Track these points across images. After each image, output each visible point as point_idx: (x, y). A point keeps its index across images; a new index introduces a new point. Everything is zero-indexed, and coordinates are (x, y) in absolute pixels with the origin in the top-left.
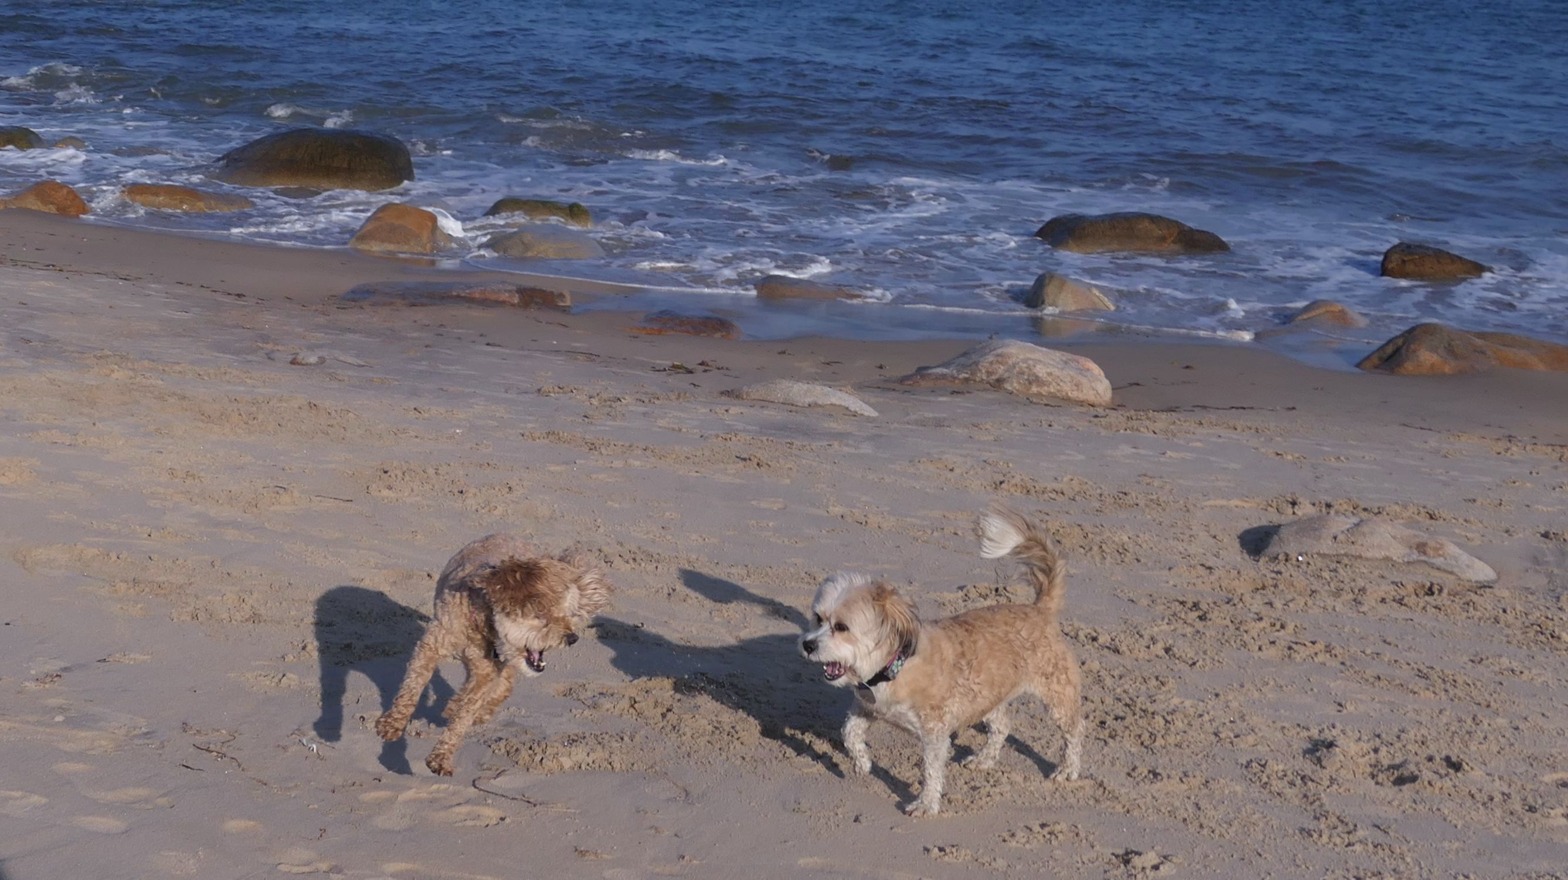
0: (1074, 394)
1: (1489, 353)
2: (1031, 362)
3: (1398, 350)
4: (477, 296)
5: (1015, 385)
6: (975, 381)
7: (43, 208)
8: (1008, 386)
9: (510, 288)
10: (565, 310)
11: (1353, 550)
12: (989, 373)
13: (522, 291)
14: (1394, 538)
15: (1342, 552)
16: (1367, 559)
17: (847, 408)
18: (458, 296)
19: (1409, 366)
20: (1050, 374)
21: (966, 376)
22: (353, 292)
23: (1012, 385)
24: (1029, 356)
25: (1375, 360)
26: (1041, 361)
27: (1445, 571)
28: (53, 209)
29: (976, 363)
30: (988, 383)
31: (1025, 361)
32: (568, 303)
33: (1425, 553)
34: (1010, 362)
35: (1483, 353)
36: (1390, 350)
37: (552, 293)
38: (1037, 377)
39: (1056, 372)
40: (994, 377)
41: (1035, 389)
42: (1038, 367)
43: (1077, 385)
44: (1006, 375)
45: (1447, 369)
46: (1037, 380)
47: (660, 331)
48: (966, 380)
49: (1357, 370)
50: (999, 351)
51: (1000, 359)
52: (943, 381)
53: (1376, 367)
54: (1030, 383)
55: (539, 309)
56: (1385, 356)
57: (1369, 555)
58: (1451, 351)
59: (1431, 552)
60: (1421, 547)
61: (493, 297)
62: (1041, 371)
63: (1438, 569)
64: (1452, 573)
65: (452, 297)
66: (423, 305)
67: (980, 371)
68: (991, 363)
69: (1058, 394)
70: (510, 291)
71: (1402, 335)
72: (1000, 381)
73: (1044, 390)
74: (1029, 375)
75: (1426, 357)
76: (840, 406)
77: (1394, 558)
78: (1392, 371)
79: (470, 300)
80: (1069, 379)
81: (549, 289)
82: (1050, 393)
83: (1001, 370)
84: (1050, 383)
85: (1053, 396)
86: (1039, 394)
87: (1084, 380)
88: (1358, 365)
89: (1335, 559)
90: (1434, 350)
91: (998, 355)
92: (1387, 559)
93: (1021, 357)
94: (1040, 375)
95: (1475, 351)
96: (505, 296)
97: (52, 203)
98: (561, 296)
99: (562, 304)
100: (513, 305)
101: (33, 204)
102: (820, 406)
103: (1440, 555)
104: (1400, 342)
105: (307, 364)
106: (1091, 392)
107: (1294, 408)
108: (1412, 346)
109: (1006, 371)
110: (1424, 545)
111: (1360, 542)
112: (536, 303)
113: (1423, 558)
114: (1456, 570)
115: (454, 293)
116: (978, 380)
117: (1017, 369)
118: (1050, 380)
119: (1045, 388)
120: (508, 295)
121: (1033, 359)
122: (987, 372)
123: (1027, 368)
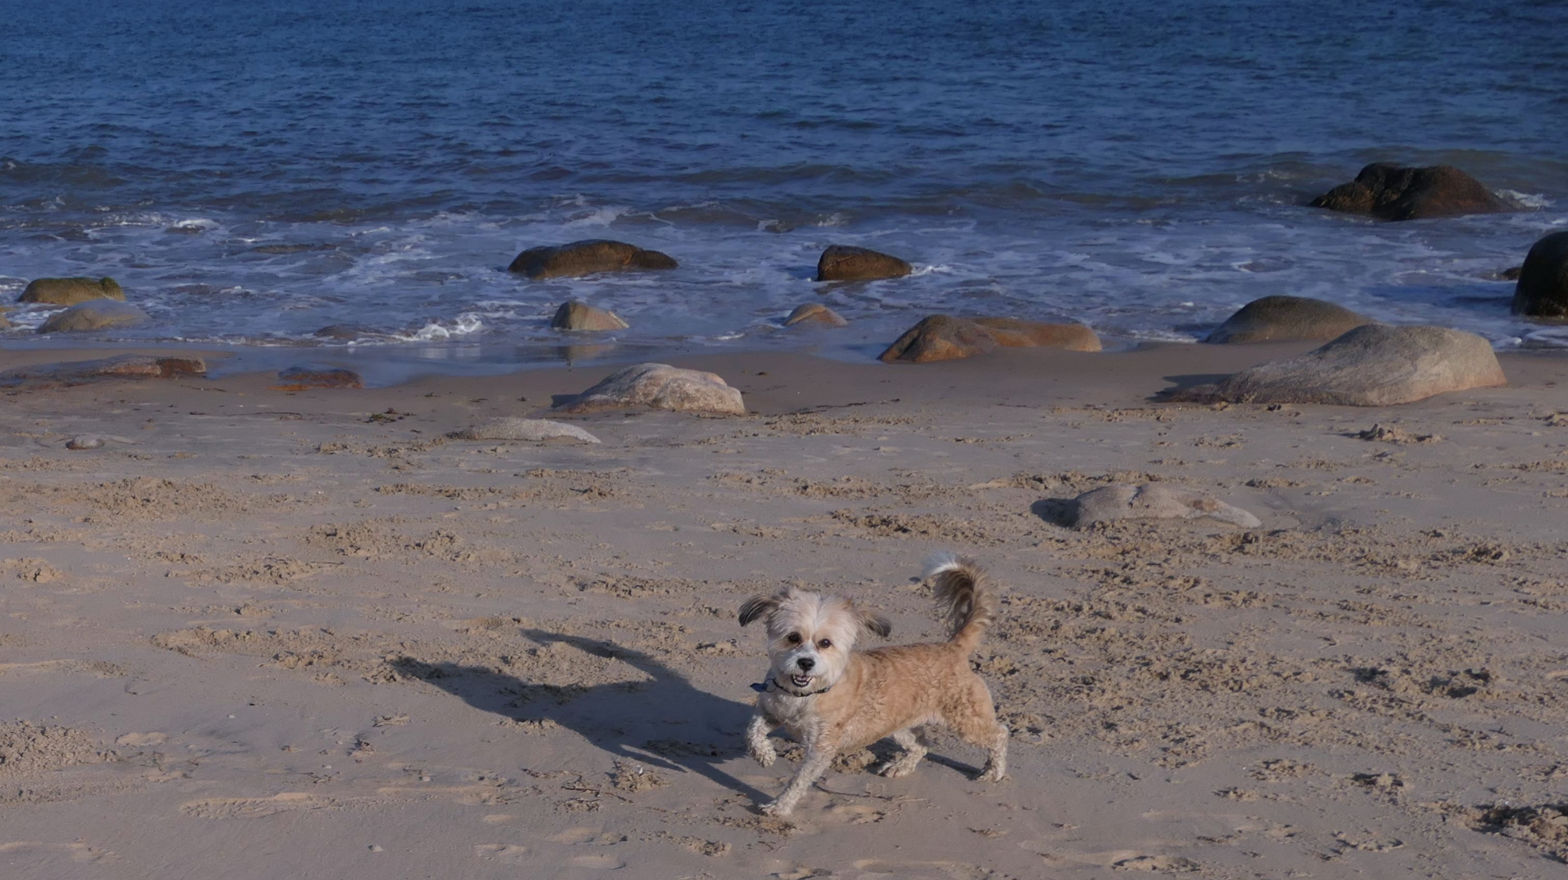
0: (719, 407)
1: (990, 336)
2: (680, 382)
3: (914, 341)
4: (123, 371)
5: (670, 403)
6: (635, 404)
8: (664, 405)
9: (149, 360)
10: (204, 376)
12: (646, 395)
13: (160, 362)
15: (1142, 515)
17: (576, 438)
18: (106, 373)
19: (928, 354)
20: (697, 391)
21: (627, 400)
23: (668, 403)
24: (677, 378)
25: (895, 352)
26: (689, 381)
29: (633, 387)
30: (646, 403)
31: (675, 380)
32: (204, 370)
33: (1203, 510)
34: (662, 384)
35: (986, 336)
36: (907, 341)
37: (188, 362)
38: (687, 394)
39: (700, 389)
40: (651, 398)
41: (687, 405)
42: (687, 386)
43: (720, 398)
44: (661, 395)
45: (960, 354)
46: (687, 397)
47: (300, 388)
48: (628, 403)
49: (879, 362)
50: (650, 374)
51: (652, 382)
53: (898, 358)
54: (683, 400)
55: (181, 377)
56: (904, 347)
57: (1164, 515)
58: (961, 338)
59: (1207, 508)
60: (1197, 504)
61: (138, 371)
62: (690, 388)
63: (1222, 521)
64: (1233, 523)
66: (79, 384)
67: (638, 394)
68: (646, 385)
69: (706, 408)
70: (151, 364)
71: (916, 327)
72: (657, 401)
73: (695, 405)
74: (680, 393)
75: (942, 345)
76: (569, 436)
78: (913, 360)
79: (116, 375)
80: (713, 393)
81: (185, 359)
82: (700, 408)
83: (655, 391)
84: (699, 399)
85: (702, 410)
86: (691, 410)
88: (880, 358)
90: (947, 338)
93: (671, 379)
94: (690, 392)
95: (979, 335)
96: (148, 369)
98: (197, 363)
99: (199, 371)
100: (157, 376)
102: (553, 438)
103: (1215, 510)
104: (915, 333)
105: (88, 447)
106: (732, 403)
107: (898, 400)
108: (928, 337)
109: (660, 392)
110: (1200, 502)
111: (1150, 506)
112: (177, 373)
113: (1204, 513)
115: (102, 371)
116: (637, 402)
117: (670, 389)
118: (698, 395)
119: (696, 403)
120: (149, 367)
121: (681, 379)
122: (644, 394)
123: (678, 386)
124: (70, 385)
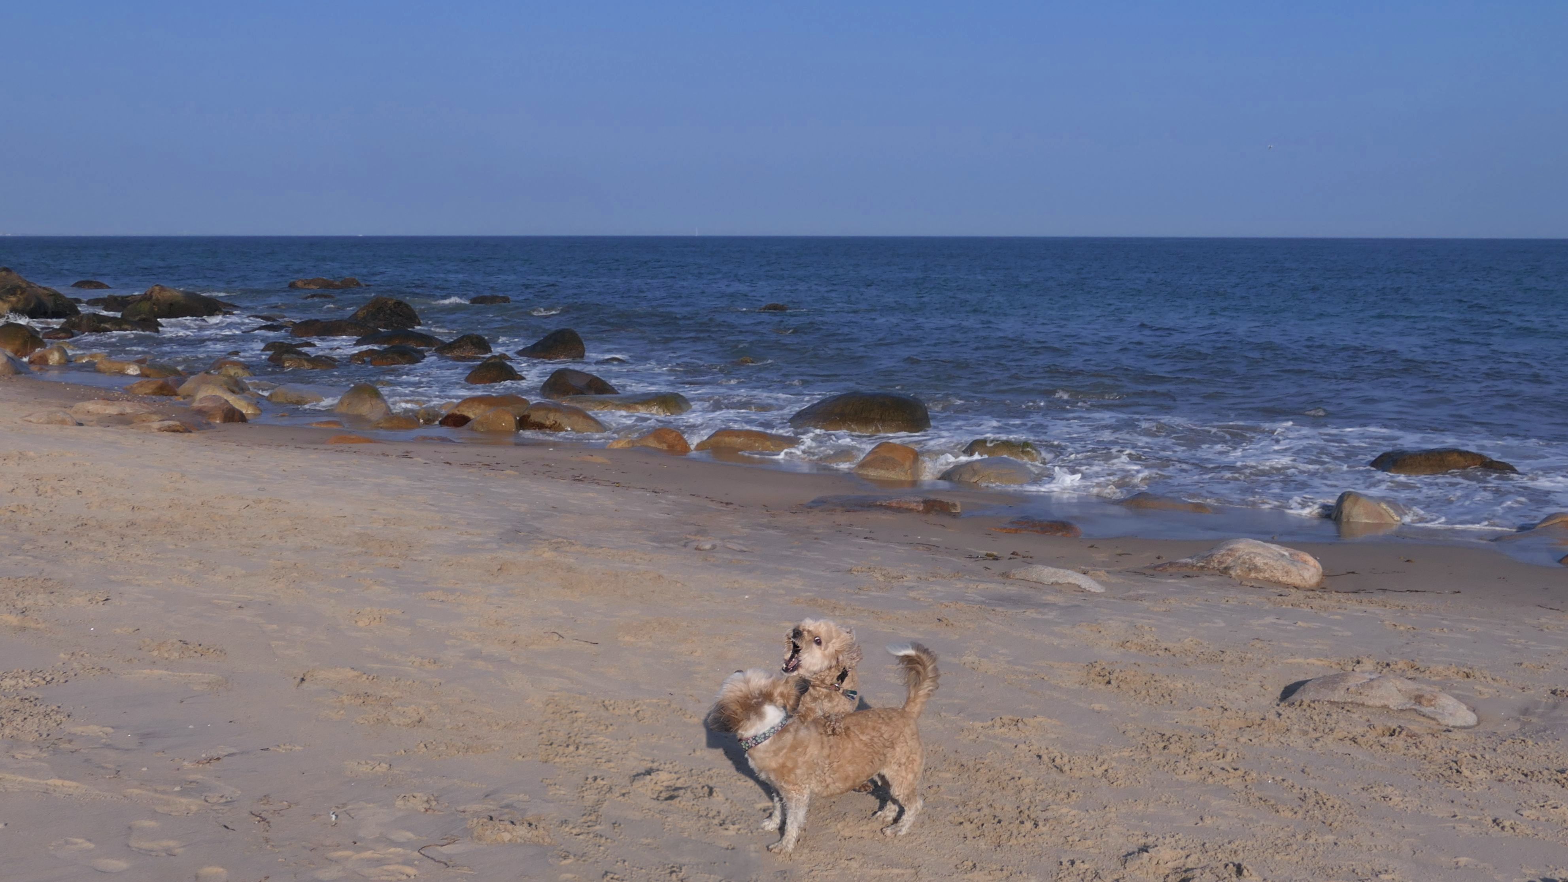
0: (1284, 579)
2: (1252, 555)
4: (894, 505)
5: (1238, 571)
6: (1208, 568)
7: (659, 446)
8: (1232, 573)
9: (917, 500)
10: (955, 516)
11: (1359, 699)
12: (1220, 563)
13: (926, 502)
14: (1399, 691)
16: (1368, 707)
17: (1079, 586)
18: (880, 505)
20: (1266, 564)
21: (1203, 564)
22: (813, 502)
23: (1236, 571)
24: (1252, 550)
26: (1260, 554)
27: (1429, 717)
28: (664, 447)
29: (1212, 555)
30: (1218, 570)
31: (1248, 554)
32: (959, 511)
33: (1420, 703)
34: (1237, 555)
37: (948, 503)
38: (1256, 566)
39: (1272, 562)
40: (1223, 565)
41: (1253, 575)
42: (1257, 558)
43: (1287, 572)
44: (1233, 564)
46: (1256, 568)
47: (1016, 531)
48: (1202, 567)
49: (1559, 565)
50: (1231, 547)
51: (1230, 552)
52: (1185, 568)
54: (1250, 570)
55: (937, 514)
57: (1371, 703)
59: (1425, 703)
60: (1420, 698)
61: (906, 506)
62: (1259, 561)
63: (1424, 716)
64: (1434, 719)
65: (876, 506)
66: (854, 511)
67: (1213, 561)
68: (1223, 555)
69: (1271, 579)
70: (917, 502)
72: (1227, 569)
73: (1260, 576)
74: (1249, 565)
76: (1074, 584)
77: (1391, 706)
79: (888, 508)
80: (1281, 568)
81: (946, 501)
82: (1265, 578)
83: (1229, 561)
84: (1265, 571)
85: (1267, 580)
86: (1256, 579)
87: (1293, 569)
88: (1560, 561)
89: (1341, 706)
91: (1230, 550)
92: (1385, 707)
93: (1246, 551)
94: (1259, 565)
96: (913, 506)
97: (665, 442)
98: (955, 505)
99: (954, 511)
100: (918, 512)
101: (652, 443)
102: (1060, 584)
103: (1432, 705)
105: (703, 550)
106: (1298, 578)
107: (1459, 592)
109: (1233, 561)
111: (1366, 693)
112: (936, 510)
113: (1417, 707)
114: (1438, 717)
115: (878, 503)
116: (1211, 567)
117: (1241, 560)
118: (1266, 568)
119: (1262, 574)
120: (915, 504)
121: (1253, 553)
122: (1219, 562)
123: (1250, 559)
124: (848, 511)
